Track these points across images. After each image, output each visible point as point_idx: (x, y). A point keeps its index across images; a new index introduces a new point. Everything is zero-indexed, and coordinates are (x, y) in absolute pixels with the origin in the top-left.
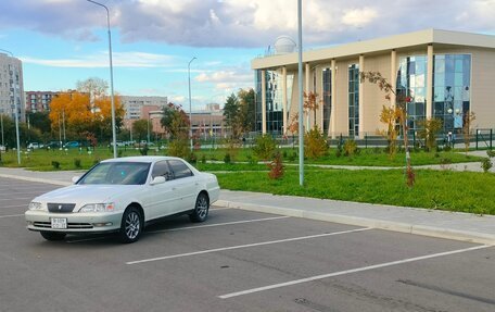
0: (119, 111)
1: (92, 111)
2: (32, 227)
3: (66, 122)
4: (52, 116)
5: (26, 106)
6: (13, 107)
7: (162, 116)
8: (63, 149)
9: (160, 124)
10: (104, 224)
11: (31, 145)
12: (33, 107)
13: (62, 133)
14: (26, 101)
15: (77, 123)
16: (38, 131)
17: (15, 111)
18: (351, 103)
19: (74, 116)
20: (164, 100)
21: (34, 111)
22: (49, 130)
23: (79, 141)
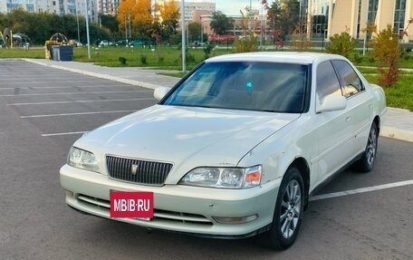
0: (176, 14)
1: (153, 14)
2: (74, 203)
3: (131, 23)
4: (120, 17)
5: (99, 9)
6: (88, 9)
7: (212, 20)
8: (129, 46)
9: (209, 27)
10: (237, 220)
11: (102, 43)
12: (105, 10)
13: (128, 32)
14: (98, 4)
15: (140, 24)
16: (108, 31)
17: (90, 13)
18: (397, 7)
19: (138, 17)
20: (213, 5)
21: (105, 14)
22: (117, 30)
23: (142, 40)
